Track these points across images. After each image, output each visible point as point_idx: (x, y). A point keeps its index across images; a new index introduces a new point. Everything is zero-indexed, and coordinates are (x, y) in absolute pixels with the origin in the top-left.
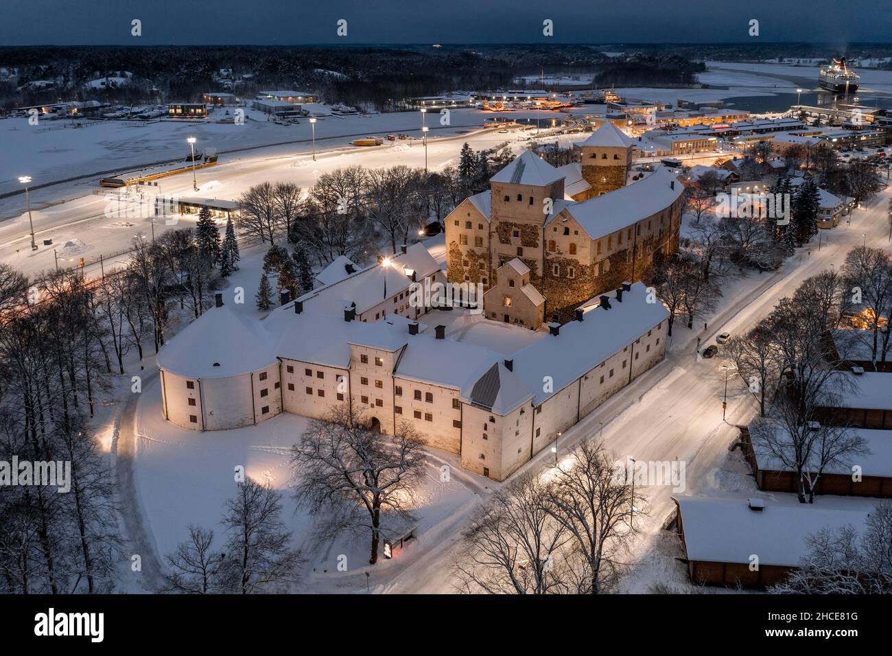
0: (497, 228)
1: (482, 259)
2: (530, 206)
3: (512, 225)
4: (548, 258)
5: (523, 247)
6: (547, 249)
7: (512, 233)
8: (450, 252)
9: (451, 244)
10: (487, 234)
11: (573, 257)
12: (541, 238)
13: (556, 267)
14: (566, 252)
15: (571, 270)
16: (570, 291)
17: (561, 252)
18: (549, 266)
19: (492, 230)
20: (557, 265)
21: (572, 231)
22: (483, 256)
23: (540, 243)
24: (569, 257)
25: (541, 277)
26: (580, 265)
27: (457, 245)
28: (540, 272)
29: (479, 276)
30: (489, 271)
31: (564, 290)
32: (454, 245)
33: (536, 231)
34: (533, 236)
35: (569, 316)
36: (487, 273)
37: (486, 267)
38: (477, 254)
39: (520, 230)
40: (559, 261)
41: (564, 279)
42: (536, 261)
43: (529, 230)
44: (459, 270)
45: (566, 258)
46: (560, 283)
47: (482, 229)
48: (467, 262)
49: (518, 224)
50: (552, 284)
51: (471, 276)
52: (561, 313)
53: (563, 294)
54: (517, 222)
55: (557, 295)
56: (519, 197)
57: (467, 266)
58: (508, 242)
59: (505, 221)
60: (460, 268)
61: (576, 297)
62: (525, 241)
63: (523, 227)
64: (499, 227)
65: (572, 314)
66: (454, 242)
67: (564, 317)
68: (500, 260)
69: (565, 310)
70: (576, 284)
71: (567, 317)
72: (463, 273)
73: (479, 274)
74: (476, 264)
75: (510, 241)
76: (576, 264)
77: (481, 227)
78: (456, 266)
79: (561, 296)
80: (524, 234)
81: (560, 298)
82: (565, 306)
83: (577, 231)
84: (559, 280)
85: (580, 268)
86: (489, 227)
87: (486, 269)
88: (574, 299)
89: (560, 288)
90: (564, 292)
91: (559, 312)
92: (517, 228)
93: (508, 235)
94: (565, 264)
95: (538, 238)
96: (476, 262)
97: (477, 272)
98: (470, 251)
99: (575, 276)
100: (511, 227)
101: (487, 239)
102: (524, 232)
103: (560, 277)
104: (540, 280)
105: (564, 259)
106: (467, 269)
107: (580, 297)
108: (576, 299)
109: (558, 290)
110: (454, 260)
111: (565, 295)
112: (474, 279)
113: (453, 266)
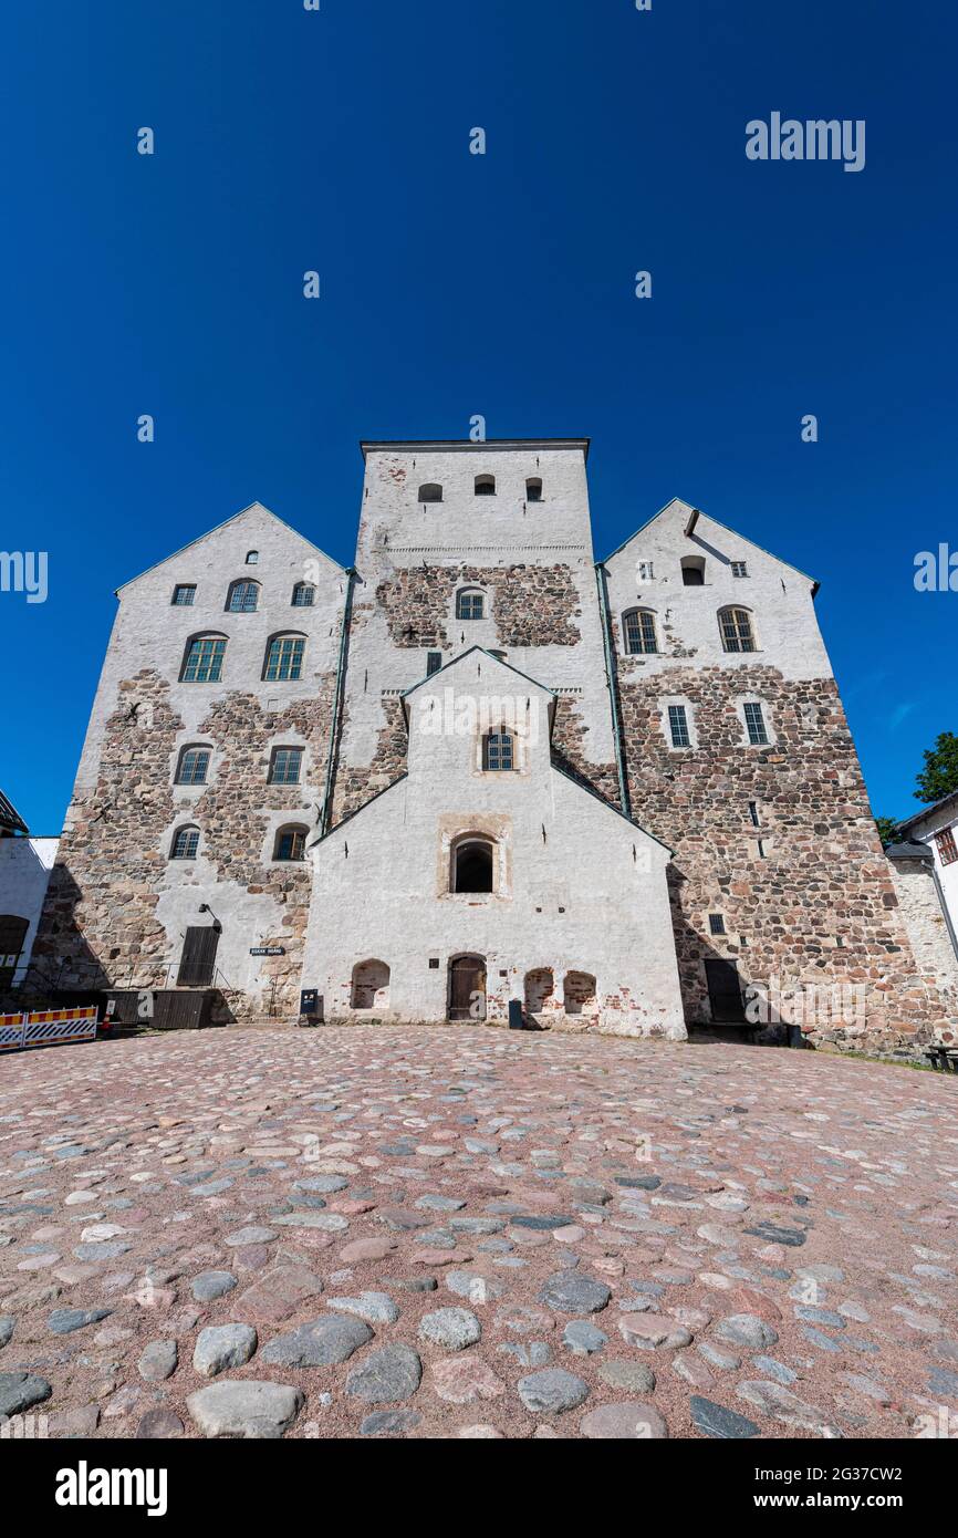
0: (381, 590)
1: (293, 729)
2: (532, 506)
3: (451, 573)
4: (628, 681)
5: (506, 649)
7: (452, 604)
8: (117, 719)
10: (335, 620)
11: (750, 659)
12: (588, 608)
13: (676, 714)
15: (752, 711)
16: (766, 811)
17: (687, 646)
18: (644, 713)
19: (357, 600)
20: (681, 700)
21: (718, 569)
22: (298, 718)
23: (588, 622)
24: (729, 661)
25: (609, 768)
26: (789, 684)
27: (161, 686)
28: (598, 748)
29: (259, 818)
30: (323, 784)
31: (737, 811)
32: (144, 686)
33: (564, 582)
34: (554, 602)
35: (797, 951)
36: (311, 792)
37: (306, 762)
38: (264, 707)
39: (489, 588)
40: (684, 685)
41: (729, 759)
42: (572, 701)
43: (530, 584)
44: (147, 808)
45: (716, 669)
46: (709, 781)
47: (309, 603)
48: (205, 756)
49: (482, 570)
50: (670, 794)
51: (214, 824)
52: (749, 941)
53: (735, 830)
54: (475, 561)
55: (705, 844)
56: (485, 486)
57: (199, 778)
58: (433, 640)
59: (422, 565)
60: (155, 796)
61: (811, 835)
62: (517, 625)
63: (504, 576)
64: (393, 589)
65: (813, 937)
66: (147, 672)
67: (768, 961)
68: (390, 723)
69: (768, 916)
70: (792, 773)
71: (789, 961)
72: (165, 819)
73: (261, 807)
74: (257, 756)
75: (443, 635)
76: (773, 684)
77: (302, 595)
78: (134, 784)
79: (726, 847)
80: (512, 603)
81: (727, 857)
82: (762, 896)
83: (743, 564)
84: (702, 766)
85: (795, 694)
86: (345, 588)
87: (309, 773)
88: (806, 849)
89: (715, 805)
90: (738, 819)
91: (735, 940)
92: (477, 584)
93: (434, 613)
94: (718, 692)
95: (576, 607)
96: (257, 749)
97: (252, 798)
98: (229, 704)
99: (781, 737)
100: (446, 583)
101: (330, 639)
102: (508, 595)
103: (705, 752)
104: (607, 785)
105: (706, 674)
106: (194, 792)
107: (833, 831)
108: (810, 844)
109: (705, 816)
110: (125, 759)
111: (752, 835)
112: (223, 841)
113: (112, 788)
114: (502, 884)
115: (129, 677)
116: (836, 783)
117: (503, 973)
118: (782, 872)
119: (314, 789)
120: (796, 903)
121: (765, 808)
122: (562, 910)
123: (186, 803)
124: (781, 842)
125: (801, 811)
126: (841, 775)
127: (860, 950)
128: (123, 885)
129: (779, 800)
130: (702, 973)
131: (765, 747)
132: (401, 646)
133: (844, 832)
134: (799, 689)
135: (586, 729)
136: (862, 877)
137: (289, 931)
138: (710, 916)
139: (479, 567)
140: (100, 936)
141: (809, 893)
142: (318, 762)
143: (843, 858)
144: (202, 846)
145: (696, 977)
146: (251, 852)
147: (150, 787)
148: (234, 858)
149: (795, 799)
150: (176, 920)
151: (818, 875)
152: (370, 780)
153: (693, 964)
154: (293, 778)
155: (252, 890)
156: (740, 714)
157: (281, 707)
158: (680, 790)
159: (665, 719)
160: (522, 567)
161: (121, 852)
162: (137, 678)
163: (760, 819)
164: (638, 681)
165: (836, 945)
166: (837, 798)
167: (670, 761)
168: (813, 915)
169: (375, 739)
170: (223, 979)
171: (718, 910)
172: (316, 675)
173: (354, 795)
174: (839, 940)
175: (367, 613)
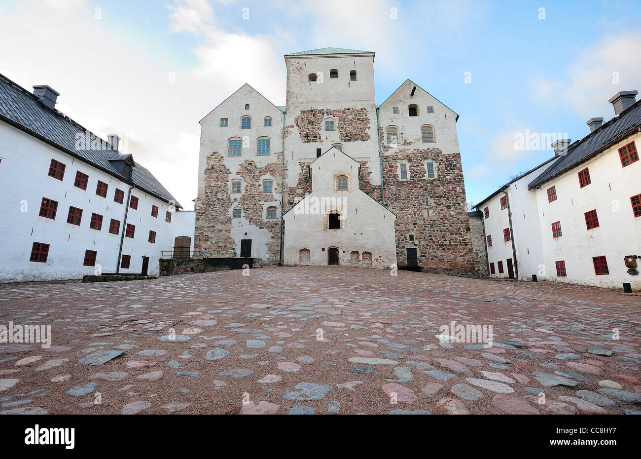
0: (296, 120)
1: (268, 174)
2: (352, 83)
3: (321, 112)
4: (386, 154)
5: (343, 142)
6: (385, 141)
7: (323, 124)
8: (207, 170)
9: (208, 158)
10: (279, 132)
11: (431, 146)
12: (373, 125)
13: (403, 167)
14: (418, 140)
15: (430, 166)
16: (432, 201)
17: (409, 141)
18: (391, 167)
19: (287, 124)
20: (405, 162)
21: (422, 110)
22: (270, 169)
23: (372, 132)
24: (423, 147)
25: (379, 186)
26: (444, 155)
27: (221, 158)
28: (376, 179)
29: (260, 204)
30: (281, 193)
31: (421, 201)
32: (215, 158)
33: (364, 115)
34: (360, 123)
35: (436, 245)
36: (277, 196)
37: (274, 185)
38: (258, 166)
39: (337, 118)
40: (407, 156)
41: (420, 183)
42: (366, 162)
43: (352, 116)
44: (222, 201)
45: (418, 150)
46: (413, 191)
47: (270, 125)
48: (239, 183)
49: (334, 111)
50: (399, 195)
51: (246, 207)
52: (421, 242)
53: (420, 208)
54: (332, 107)
55: (409, 212)
56: (334, 73)
57: (239, 191)
58: (316, 139)
59: (311, 109)
60: (225, 197)
61: (445, 208)
62: (346, 133)
63: (341, 113)
64: (301, 119)
65: (442, 241)
66: (215, 153)
67: (426, 249)
68: (302, 171)
69: (428, 235)
70: (441, 188)
71: (433, 249)
72: (229, 205)
73: (260, 201)
74: (257, 184)
75: (320, 137)
76: (438, 156)
77: (268, 122)
78: (217, 192)
79: (416, 213)
80: (345, 124)
81: (416, 216)
82: (427, 229)
83: (432, 107)
84: (411, 185)
85: (445, 159)
86: (283, 119)
87: (276, 189)
88: (442, 214)
89: (414, 199)
90: (421, 204)
91: (417, 242)
92: (332, 116)
93: (316, 129)
94: (419, 158)
95: (369, 125)
96: (257, 181)
97: (257, 198)
98: (245, 165)
99: (439, 175)
100: (319, 116)
101: (279, 139)
102: (343, 120)
103: (412, 180)
104: (377, 192)
105: (415, 152)
106: (238, 196)
107: (452, 207)
108: (444, 212)
109: (410, 203)
110: (213, 185)
111: (425, 209)
112: (250, 212)
113: (210, 194)
114: (343, 226)
115: (209, 155)
116: (456, 191)
117: (344, 252)
118: (434, 221)
119: (278, 195)
120: (437, 231)
121: (431, 200)
122: (362, 234)
123: (235, 200)
124: (435, 211)
125: (443, 200)
126: (458, 188)
127: (456, 245)
128: (219, 227)
129: (435, 197)
130: (406, 252)
131: (434, 178)
132: (305, 142)
133: (457, 207)
134: (447, 157)
135: (371, 173)
136: (460, 222)
137: (274, 241)
138: (410, 235)
139: (332, 109)
140: (214, 242)
141: (442, 227)
142: (278, 185)
143: (454, 216)
144: (243, 214)
145: (404, 254)
146: (259, 216)
147: (223, 194)
148: (254, 218)
149: (441, 197)
150: (237, 237)
151: (446, 222)
152: (297, 191)
153: (403, 250)
154: (271, 191)
155: (261, 228)
156: (426, 167)
157: (264, 165)
158: (403, 194)
159: (399, 169)
160: (348, 109)
161: (216, 216)
162: (212, 155)
163: (429, 204)
164: (391, 155)
165: (449, 243)
166: (456, 196)
167: (400, 184)
168: (443, 235)
169: (298, 177)
170: (254, 254)
171: (412, 233)
172: (275, 153)
173: (291, 197)
174: (450, 242)
175: (291, 129)
